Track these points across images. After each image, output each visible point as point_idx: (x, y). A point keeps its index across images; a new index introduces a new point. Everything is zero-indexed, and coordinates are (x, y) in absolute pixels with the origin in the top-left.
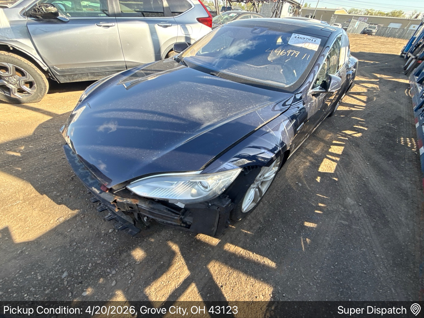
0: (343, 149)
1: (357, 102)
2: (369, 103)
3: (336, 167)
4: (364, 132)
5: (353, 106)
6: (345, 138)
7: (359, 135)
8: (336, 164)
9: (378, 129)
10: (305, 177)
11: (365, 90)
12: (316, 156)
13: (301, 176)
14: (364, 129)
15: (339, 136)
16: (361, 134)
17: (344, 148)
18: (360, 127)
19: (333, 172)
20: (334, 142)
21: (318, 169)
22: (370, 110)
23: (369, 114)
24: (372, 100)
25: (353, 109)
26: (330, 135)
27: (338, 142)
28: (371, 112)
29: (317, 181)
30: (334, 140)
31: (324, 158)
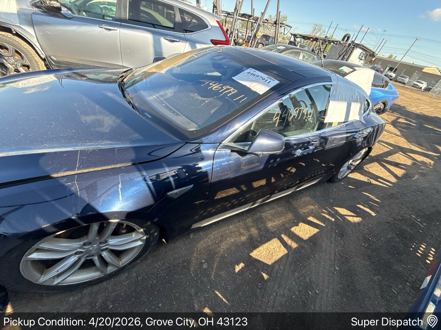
0: (315, 232)
1: (386, 175)
2: (404, 180)
3: (282, 257)
4: (367, 218)
5: (376, 178)
6: (330, 218)
7: (357, 220)
8: (286, 252)
9: (392, 219)
10: (223, 257)
11: (409, 162)
12: (267, 230)
13: (218, 253)
14: (370, 214)
15: (324, 213)
16: (360, 218)
17: (318, 232)
18: (366, 209)
19: (270, 264)
20: (311, 219)
21: (252, 251)
22: (398, 190)
23: (392, 194)
24: (410, 177)
25: (374, 182)
26: (312, 207)
27: (315, 221)
28: (398, 192)
29: (234, 269)
30: (313, 216)
31: (274, 237)
